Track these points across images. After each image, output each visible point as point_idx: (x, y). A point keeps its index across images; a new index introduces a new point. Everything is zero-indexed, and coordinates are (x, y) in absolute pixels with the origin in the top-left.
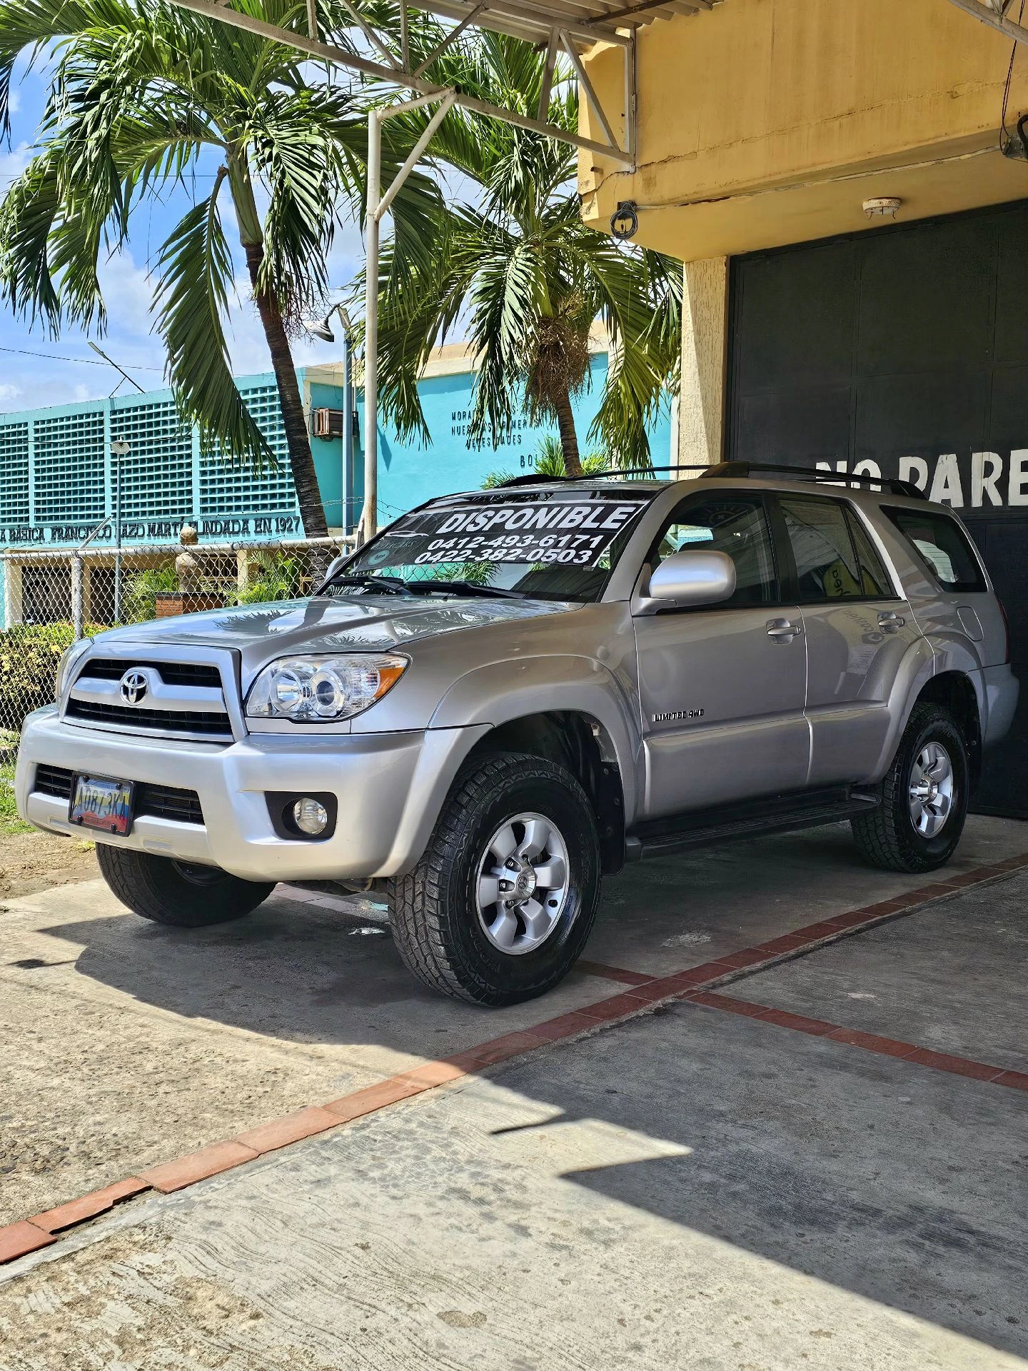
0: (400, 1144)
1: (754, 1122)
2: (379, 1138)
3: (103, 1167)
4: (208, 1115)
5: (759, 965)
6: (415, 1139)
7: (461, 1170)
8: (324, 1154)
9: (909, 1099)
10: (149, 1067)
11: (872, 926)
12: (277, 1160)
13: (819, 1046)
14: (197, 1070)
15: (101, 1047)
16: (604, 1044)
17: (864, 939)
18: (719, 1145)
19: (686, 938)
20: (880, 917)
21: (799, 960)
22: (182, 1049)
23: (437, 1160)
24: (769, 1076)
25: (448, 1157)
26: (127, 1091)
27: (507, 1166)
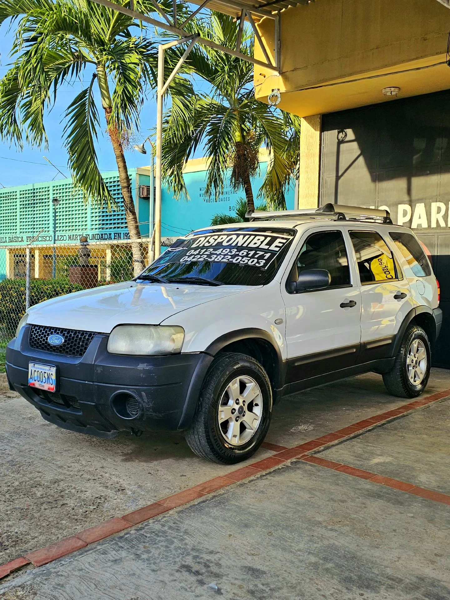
0: (159, 539)
1: (336, 527)
2: (148, 535)
3: (8, 551)
4: (64, 522)
5: (336, 442)
6: (167, 536)
7: (188, 554)
8: (120, 544)
9: (412, 515)
10: (39, 494)
11: (389, 422)
12: (96, 548)
13: (366, 485)
14: (62, 496)
15: (17, 483)
16: (262, 483)
17: (386, 428)
18: (319, 540)
19: (302, 427)
20: (392, 417)
21: (356, 439)
22: (56, 485)
23: (176, 549)
24: (343, 501)
25: (182, 547)
26: (26, 508)
27: (211, 552)
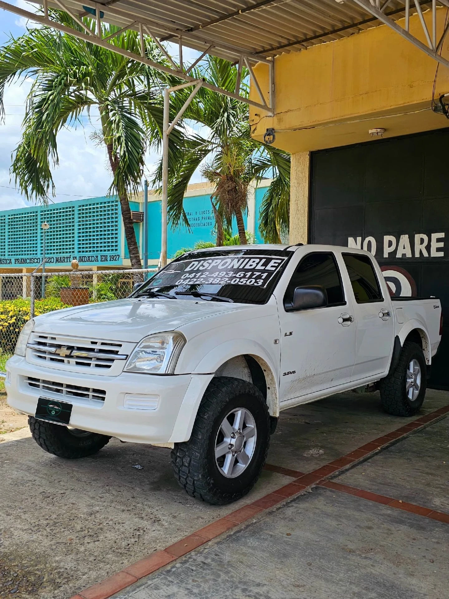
1: (370, 555)
2: (194, 568)
4: (110, 556)
6: (212, 569)
7: (237, 587)
8: (170, 579)
12: (146, 583)
23: (224, 582)
25: (229, 580)
26: (69, 542)
27: (258, 585)
